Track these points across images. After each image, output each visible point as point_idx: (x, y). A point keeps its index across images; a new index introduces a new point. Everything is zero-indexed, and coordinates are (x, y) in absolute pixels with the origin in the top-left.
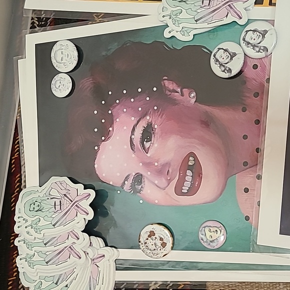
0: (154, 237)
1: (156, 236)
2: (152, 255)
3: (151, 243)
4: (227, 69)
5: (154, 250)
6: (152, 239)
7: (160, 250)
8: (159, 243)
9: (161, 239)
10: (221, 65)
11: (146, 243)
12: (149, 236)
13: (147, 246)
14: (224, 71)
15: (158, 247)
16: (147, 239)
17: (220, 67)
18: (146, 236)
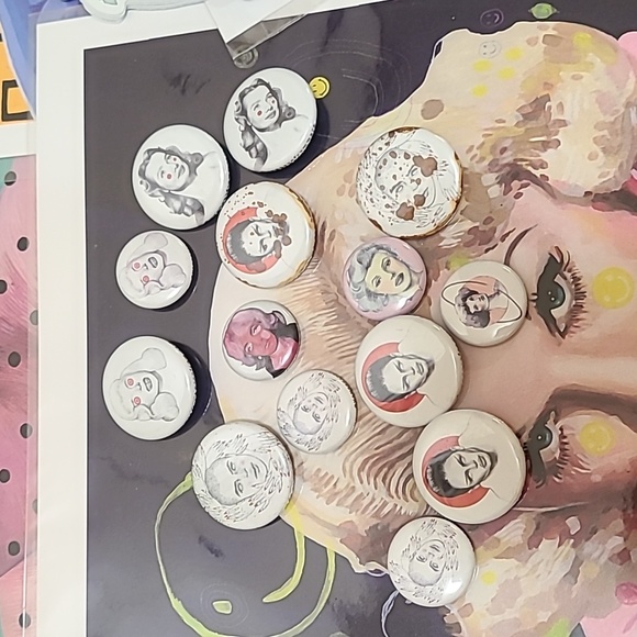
0: (418, 174)
1: (425, 182)
2: (365, 185)
3: (398, 173)
4: (259, 146)
5: (382, 188)
6: (411, 172)
7: (388, 206)
8: (407, 196)
9: (420, 200)
10: (248, 128)
11: (393, 154)
12: (418, 160)
13: (385, 162)
14: (248, 149)
15: (393, 195)
16: (407, 156)
17: (243, 133)
18: (415, 150)
